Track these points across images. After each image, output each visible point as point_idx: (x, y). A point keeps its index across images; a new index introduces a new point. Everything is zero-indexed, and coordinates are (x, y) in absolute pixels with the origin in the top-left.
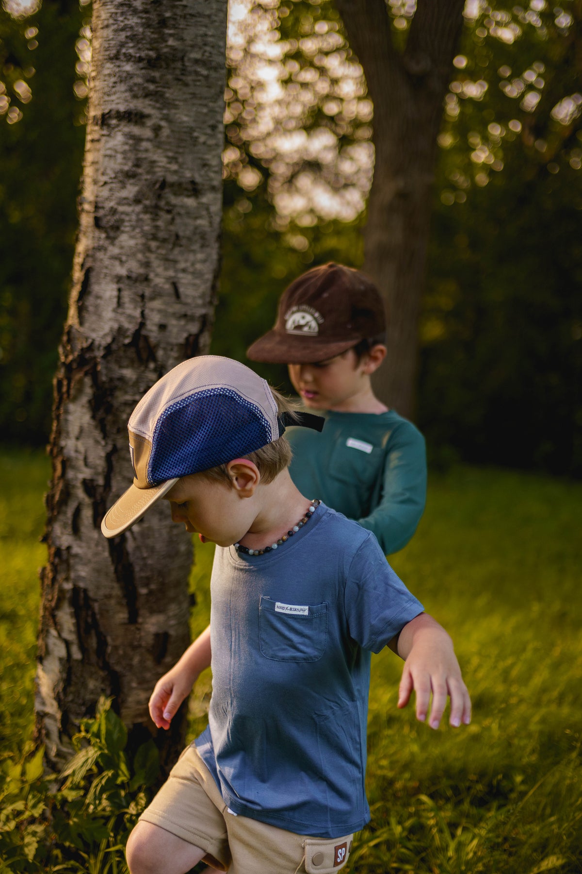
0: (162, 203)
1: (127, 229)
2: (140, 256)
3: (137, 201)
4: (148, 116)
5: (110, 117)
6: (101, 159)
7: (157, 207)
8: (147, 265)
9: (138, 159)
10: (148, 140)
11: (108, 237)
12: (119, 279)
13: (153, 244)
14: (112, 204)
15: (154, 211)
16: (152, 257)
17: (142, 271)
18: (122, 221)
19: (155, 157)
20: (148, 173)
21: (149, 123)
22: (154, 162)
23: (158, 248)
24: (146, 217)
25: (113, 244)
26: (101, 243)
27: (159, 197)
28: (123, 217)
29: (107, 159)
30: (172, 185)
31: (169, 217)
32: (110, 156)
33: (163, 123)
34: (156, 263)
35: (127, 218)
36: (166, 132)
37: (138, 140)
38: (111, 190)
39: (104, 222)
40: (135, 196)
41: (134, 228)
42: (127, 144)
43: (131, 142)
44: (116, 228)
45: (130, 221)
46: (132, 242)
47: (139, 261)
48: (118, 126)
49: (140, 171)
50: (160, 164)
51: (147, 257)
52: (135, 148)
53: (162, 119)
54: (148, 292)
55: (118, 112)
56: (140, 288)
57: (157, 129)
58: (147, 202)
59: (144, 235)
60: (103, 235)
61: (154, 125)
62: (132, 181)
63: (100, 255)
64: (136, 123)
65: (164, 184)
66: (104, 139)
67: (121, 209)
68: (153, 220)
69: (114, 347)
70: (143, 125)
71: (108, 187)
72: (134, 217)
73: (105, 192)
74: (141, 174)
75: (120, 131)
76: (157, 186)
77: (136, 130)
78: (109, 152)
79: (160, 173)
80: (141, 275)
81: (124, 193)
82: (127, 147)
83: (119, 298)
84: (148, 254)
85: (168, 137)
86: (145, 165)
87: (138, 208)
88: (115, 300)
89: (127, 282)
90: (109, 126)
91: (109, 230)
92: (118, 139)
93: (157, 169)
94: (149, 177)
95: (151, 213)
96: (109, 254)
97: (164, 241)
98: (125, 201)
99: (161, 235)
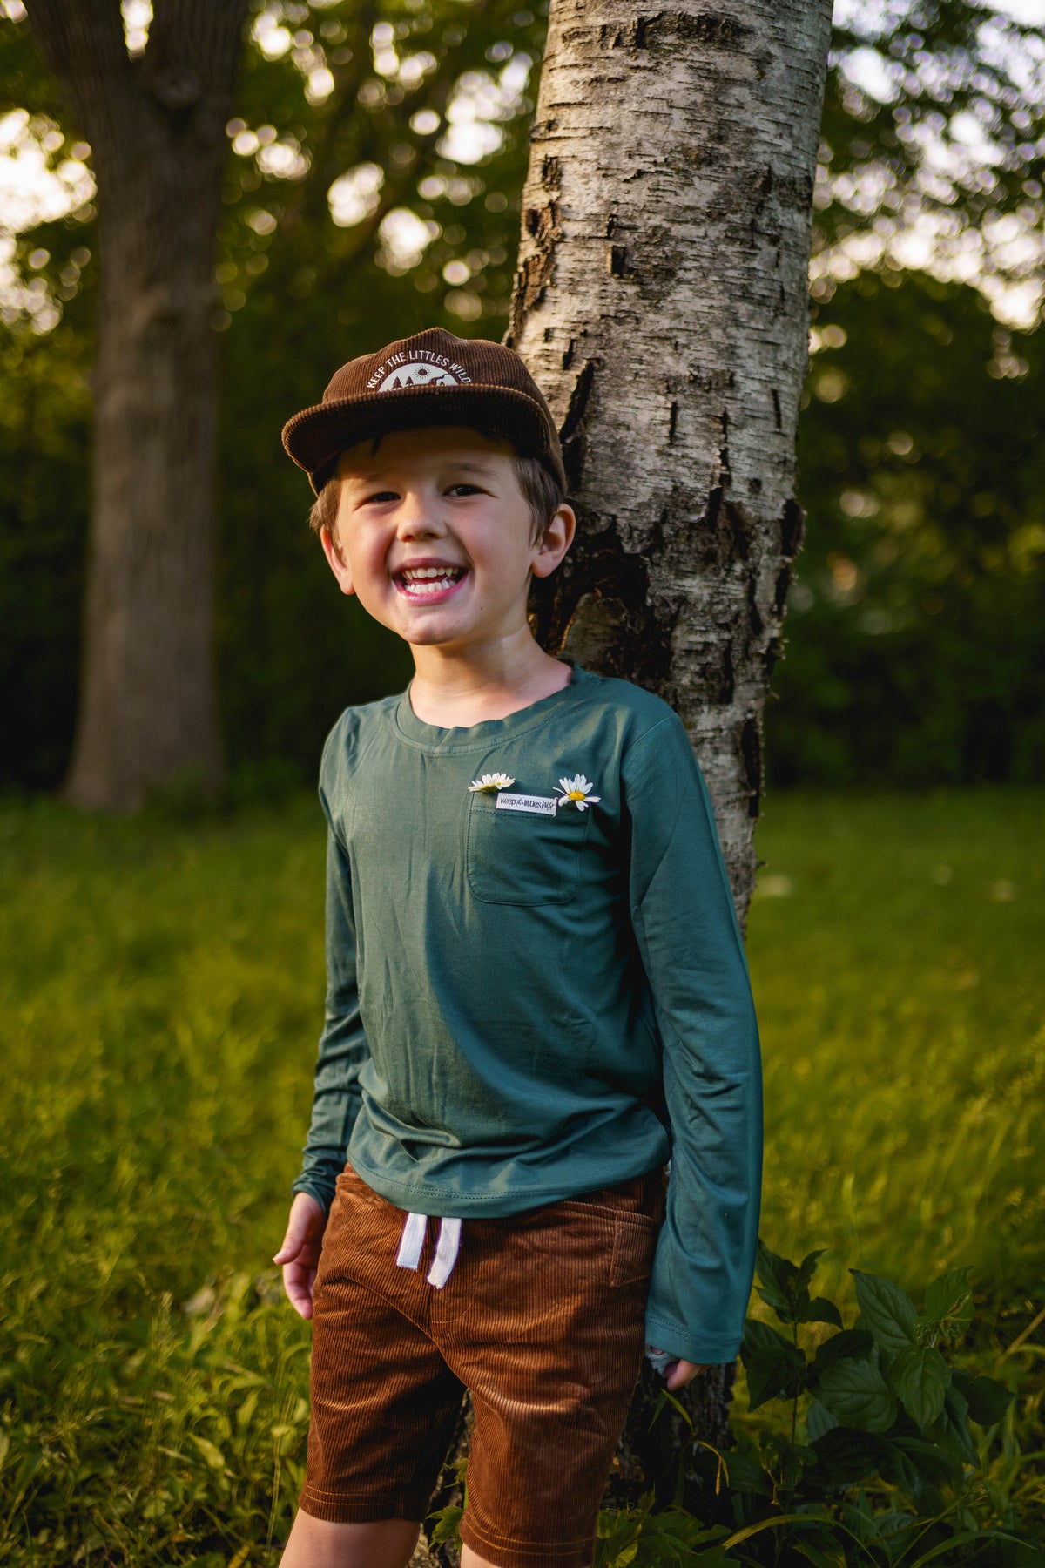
0: (763, 222)
1: (690, 276)
2: (716, 334)
3: (714, 215)
4: (748, 31)
5: (661, 30)
6: (627, 121)
7: (753, 227)
8: (731, 352)
9: (722, 124)
10: (745, 83)
11: (644, 295)
12: (670, 384)
13: (743, 308)
14: (656, 220)
15: (748, 236)
16: (740, 334)
17: (720, 366)
18: (681, 257)
19: (755, 123)
20: (740, 154)
21: (750, 46)
22: (751, 131)
23: (751, 316)
24: (731, 250)
25: (657, 309)
26: (625, 305)
27: (760, 208)
28: (681, 248)
29: (644, 121)
30: (782, 183)
31: (774, 250)
32: (655, 115)
33: (775, 50)
34: (746, 348)
35: (690, 252)
36: (777, 70)
37: (724, 81)
38: (655, 189)
39: (634, 260)
40: (710, 204)
41: (705, 273)
42: (700, 89)
43: (708, 85)
44: (667, 273)
45: (696, 258)
46: (701, 305)
47: (714, 345)
48: (677, 49)
49: (724, 149)
50: (765, 137)
51: (730, 337)
52: (716, 100)
53: (772, 40)
54: (733, 411)
55: (684, 17)
56: (718, 403)
57: (763, 61)
58: (736, 218)
59: (727, 286)
60: (632, 290)
61: (758, 51)
62: (705, 171)
63: (619, 332)
64: (722, 45)
65: (770, 181)
66: (636, 78)
67: (678, 230)
68: (746, 256)
69: (667, 530)
70: (737, 49)
71: (648, 182)
72: (706, 249)
73: (639, 194)
74: (726, 157)
75: (684, 60)
76: (758, 184)
77: (721, 61)
78: (651, 106)
79: (762, 155)
80: (717, 374)
81: (687, 198)
82: (699, 97)
83: (673, 422)
84: (732, 331)
85: (781, 79)
86: (736, 138)
87: (716, 231)
88: (665, 430)
89: (689, 390)
90: (655, 48)
91: (647, 278)
92: (677, 80)
93: (759, 148)
94: (741, 164)
95: (742, 242)
96: (646, 329)
97: (762, 302)
98: (689, 215)
99: (759, 289)
